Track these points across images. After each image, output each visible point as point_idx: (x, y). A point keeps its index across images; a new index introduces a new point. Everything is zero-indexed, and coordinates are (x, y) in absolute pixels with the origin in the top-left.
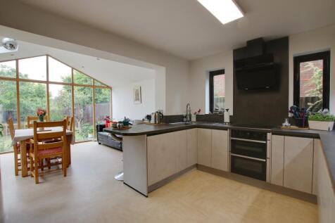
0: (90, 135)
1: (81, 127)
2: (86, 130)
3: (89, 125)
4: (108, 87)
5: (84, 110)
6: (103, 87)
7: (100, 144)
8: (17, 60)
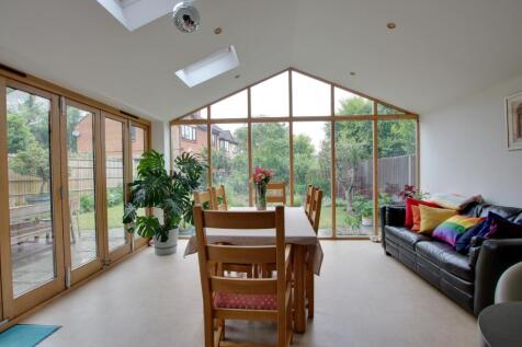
0: (365, 221)
1: (351, 200)
2: (360, 208)
3: (365, 200)
4: (409, 115)
5: (356, 170)
6: (398, 117)
7: (388, 254)
8: (248, 88)
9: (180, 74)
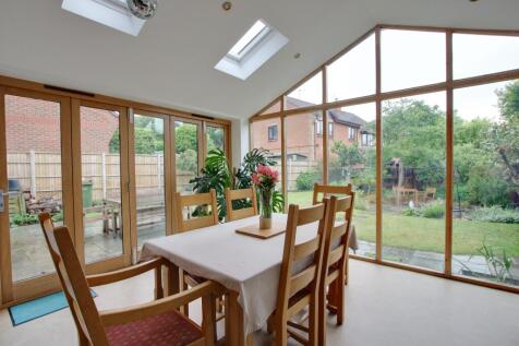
8: (323, 68)
9: (224, 66)
